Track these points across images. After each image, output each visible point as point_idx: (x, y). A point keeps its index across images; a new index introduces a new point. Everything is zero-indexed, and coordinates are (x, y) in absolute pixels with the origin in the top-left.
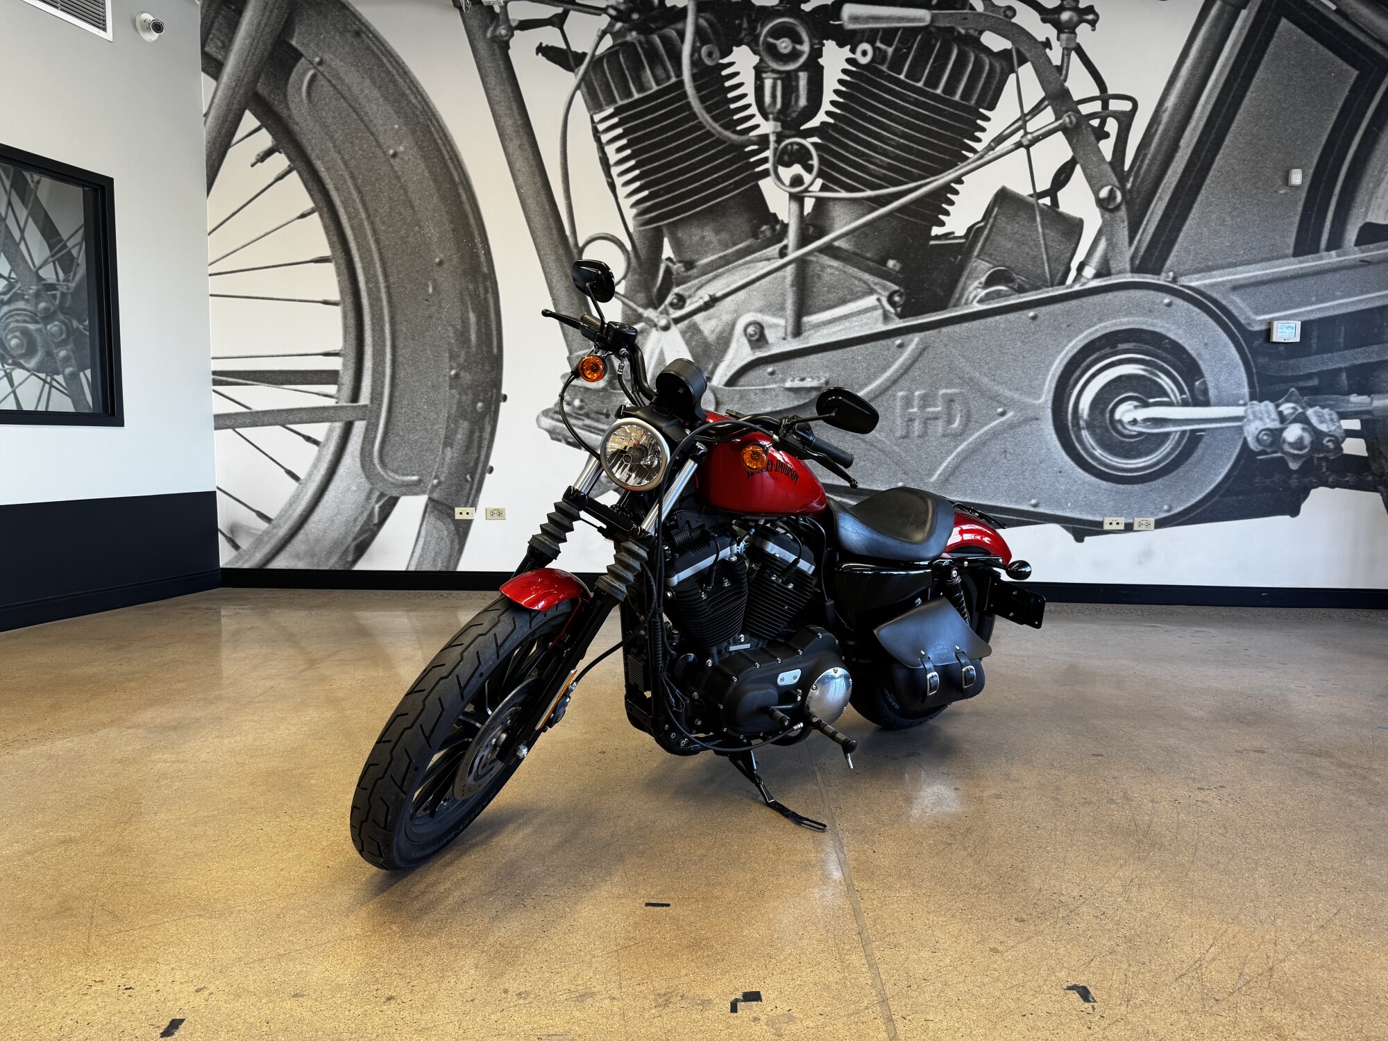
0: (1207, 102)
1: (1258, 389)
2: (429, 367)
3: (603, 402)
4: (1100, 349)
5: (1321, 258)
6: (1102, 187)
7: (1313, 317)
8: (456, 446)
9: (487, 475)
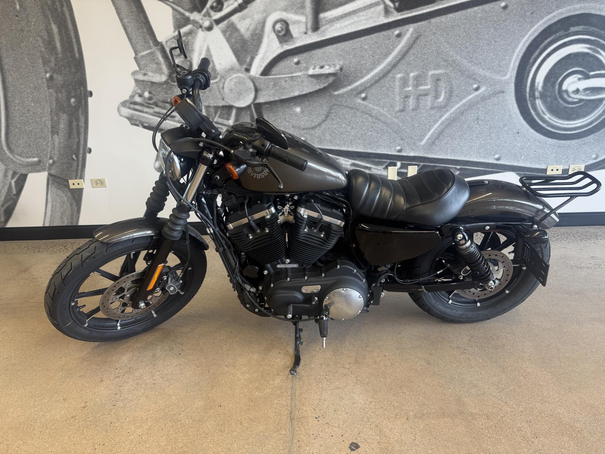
2: (29, 72)
3: (166, 93)
4: (555, 32)
9: (88, 155)
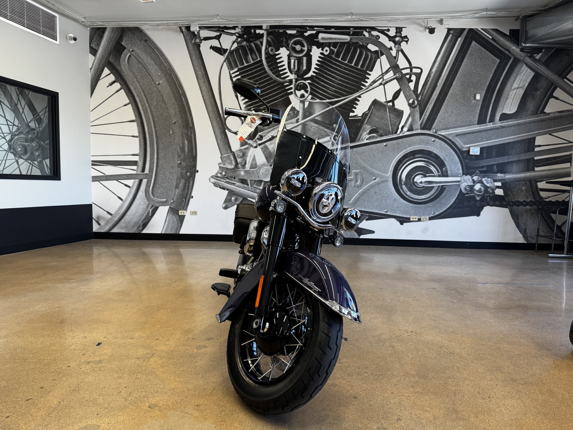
0: (447, 70)
1: (465, 171)
2: (170, 160)
4: (409, 157)
5: (487, 125)
6: (410, 99)
7: (484, 146)
8: (180, 188)
9: (191, 199)
